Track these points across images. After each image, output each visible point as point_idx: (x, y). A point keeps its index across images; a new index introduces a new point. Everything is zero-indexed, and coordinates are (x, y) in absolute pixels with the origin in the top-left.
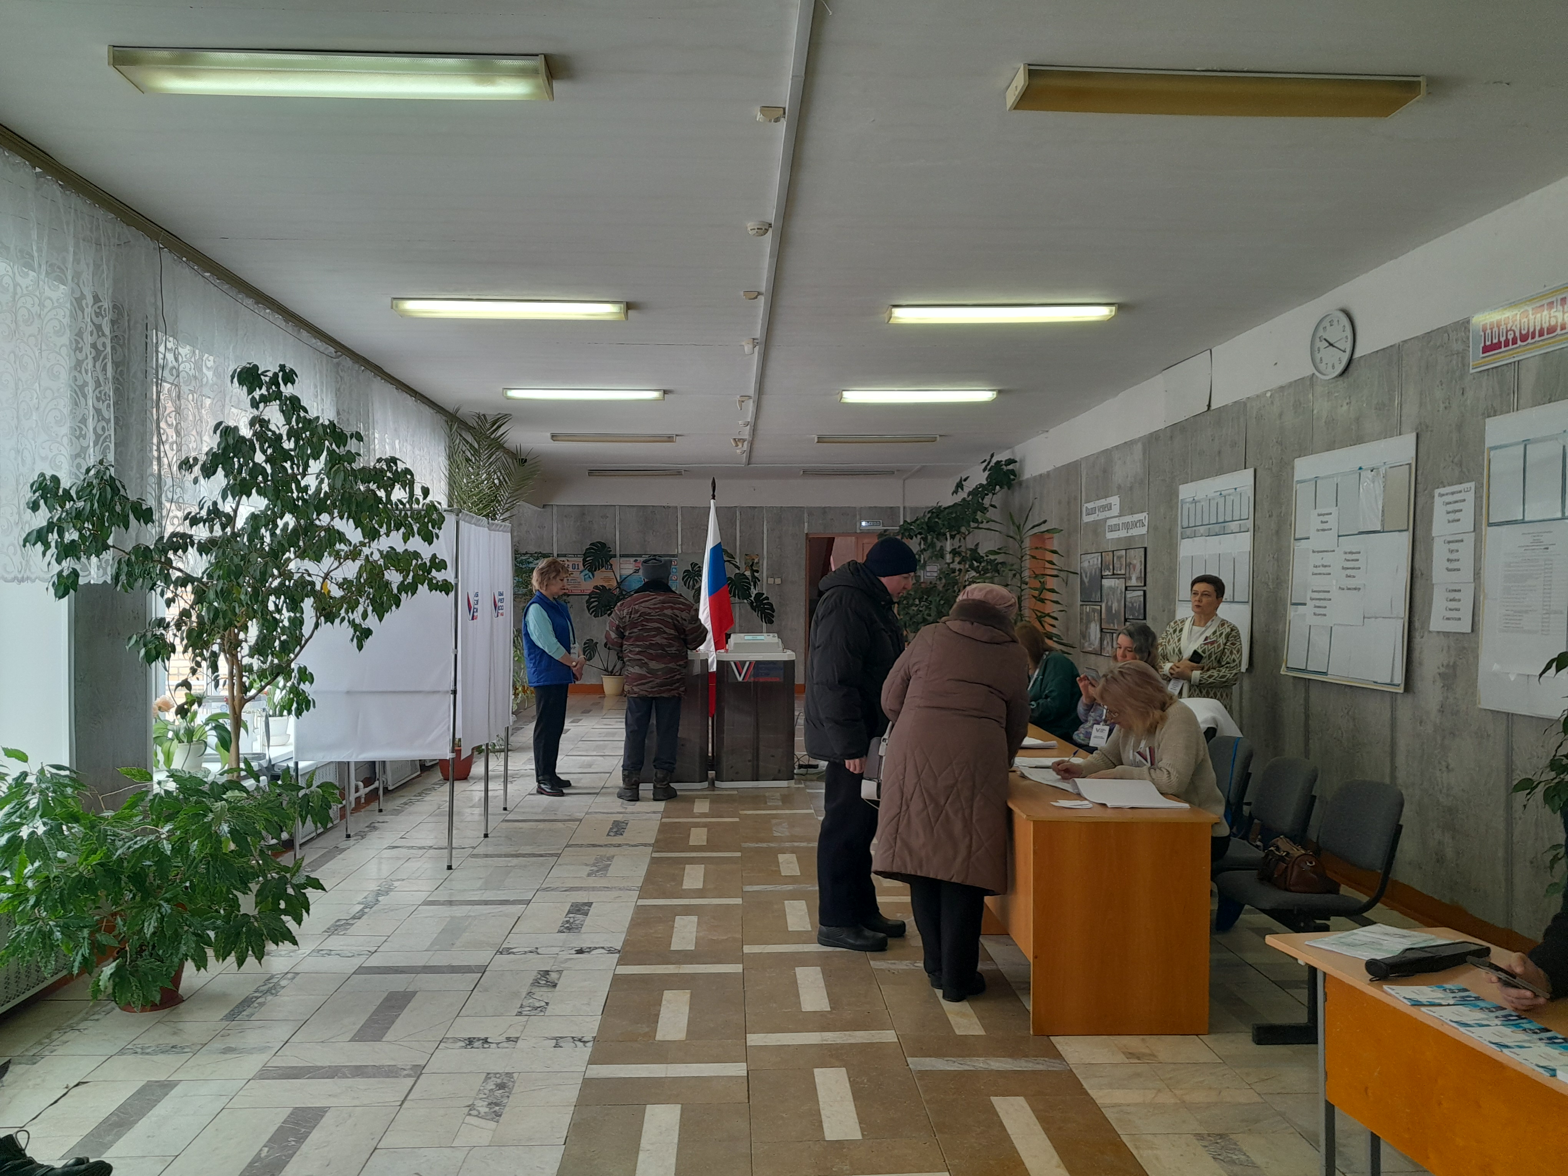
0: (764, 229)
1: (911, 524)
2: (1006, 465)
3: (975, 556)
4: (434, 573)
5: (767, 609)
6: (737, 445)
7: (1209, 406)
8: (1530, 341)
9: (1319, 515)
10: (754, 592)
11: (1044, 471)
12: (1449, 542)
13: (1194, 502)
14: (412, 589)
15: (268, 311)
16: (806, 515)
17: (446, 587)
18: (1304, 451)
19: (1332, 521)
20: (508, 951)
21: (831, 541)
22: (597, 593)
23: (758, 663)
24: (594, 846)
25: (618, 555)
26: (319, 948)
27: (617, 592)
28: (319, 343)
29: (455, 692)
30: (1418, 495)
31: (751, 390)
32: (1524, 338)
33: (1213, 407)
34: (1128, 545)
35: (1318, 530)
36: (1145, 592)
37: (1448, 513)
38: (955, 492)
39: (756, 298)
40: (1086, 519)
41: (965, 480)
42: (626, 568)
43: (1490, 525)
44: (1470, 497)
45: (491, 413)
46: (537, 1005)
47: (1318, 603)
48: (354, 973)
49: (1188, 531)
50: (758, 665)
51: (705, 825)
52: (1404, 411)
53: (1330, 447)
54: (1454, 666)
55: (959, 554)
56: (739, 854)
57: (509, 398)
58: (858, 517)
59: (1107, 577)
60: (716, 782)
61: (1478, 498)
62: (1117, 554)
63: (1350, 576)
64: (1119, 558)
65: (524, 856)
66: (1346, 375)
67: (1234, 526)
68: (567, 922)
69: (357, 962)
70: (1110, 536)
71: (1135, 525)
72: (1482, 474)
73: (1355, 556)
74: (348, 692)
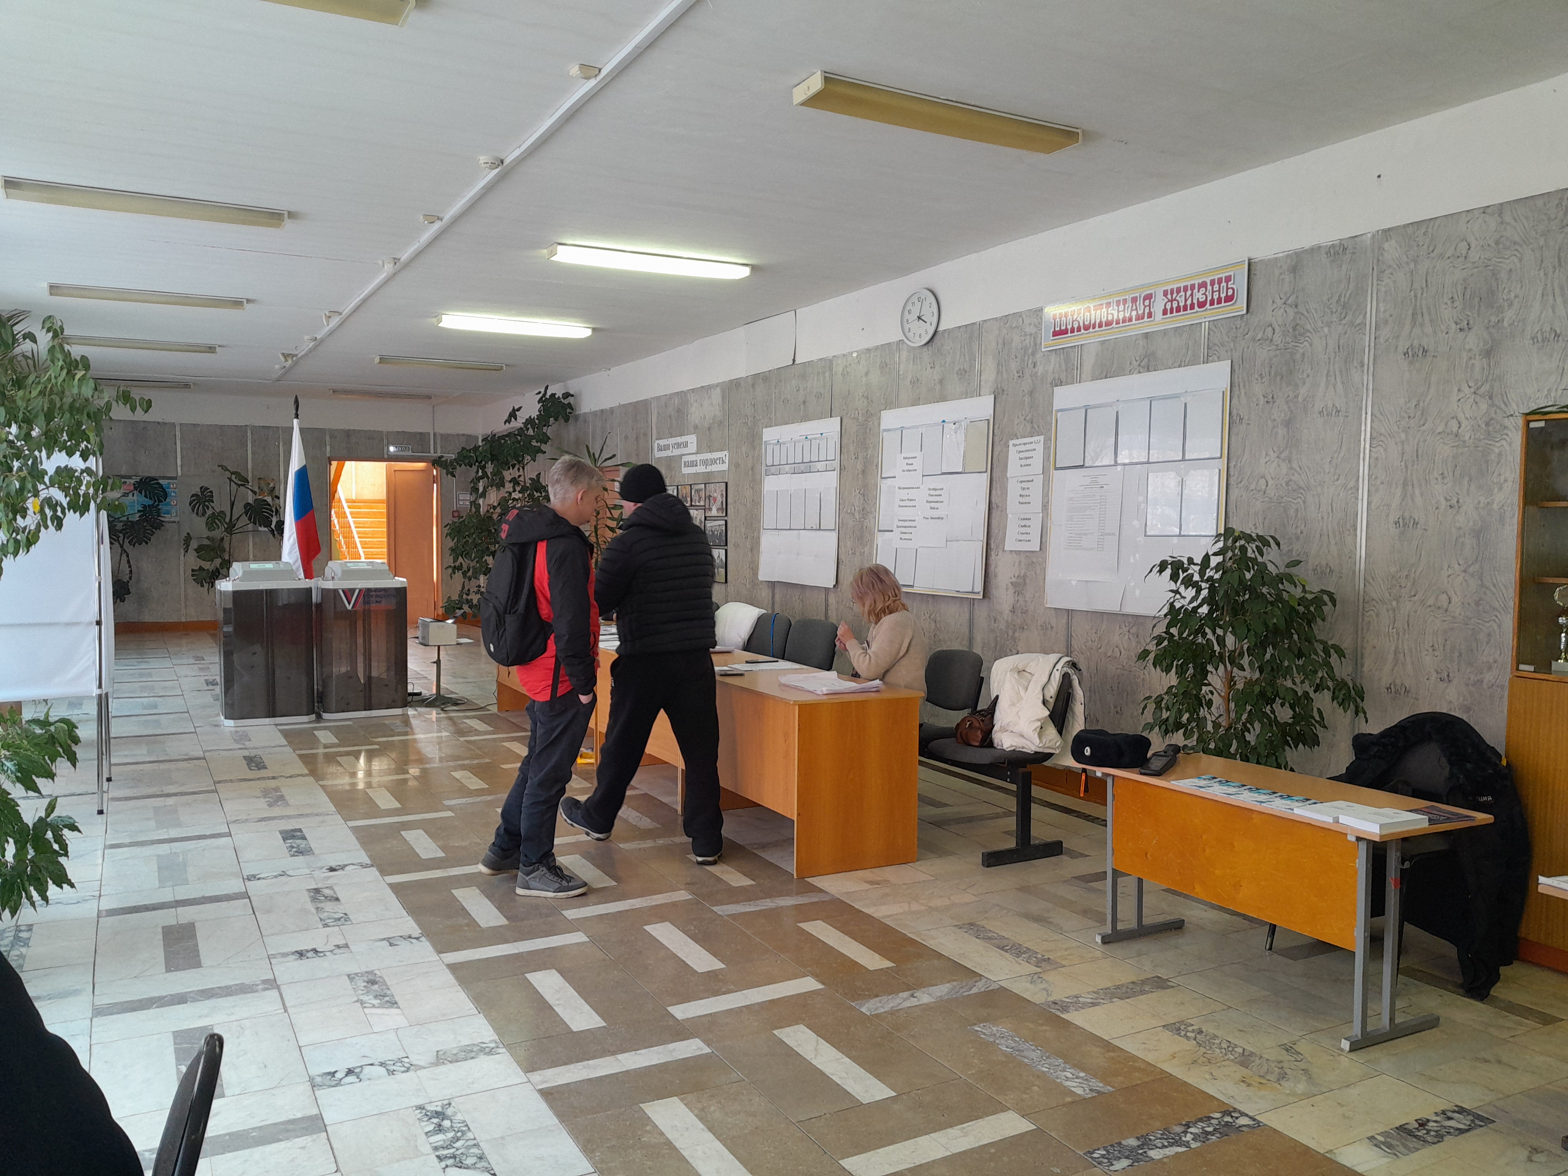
0: (496, 164)
1: (469, 451)
2: (563, 398)
3: (536, 485)
7: (793, 361)
8: (1091, 330)
9: (904, 458)
11: (606, 406)
12: (1021, 482)
13: (780, 443)
16: (328, 438)
23: (369, 590)
24: (244, 780)
29: (100, 623)
30: (995, 444)
31: (348, 308)
32: (1087, 328)
33: (797, 362)
34: (707, 480)
35: (904, 471)
36: (726, 521)
38: (508, 421)
39: (434, 222)
40: (659, 454)
41: (518, 410)
43: (1056, 469)
44: (1040, 447)
46: (336, 916)
47: (904, 530)
48: (99, 917)
49: (773, 469)
50: (367, 594)
51: (347, 754)
52: (983, 376)
54: (1025, 577)
55: (519, 483)
56: (409, 776)
58: (385, 441)
60: (325, 714)
61: (1047, 448)
62: (695, 487)
63: (934, 508)
64: (698, 491)
66: (931, 344)
67: (820, 466)
68: (291, 847)
70: (686, 471)
71: (713, 462)
72: (1050, 429)
73: (937, 492)
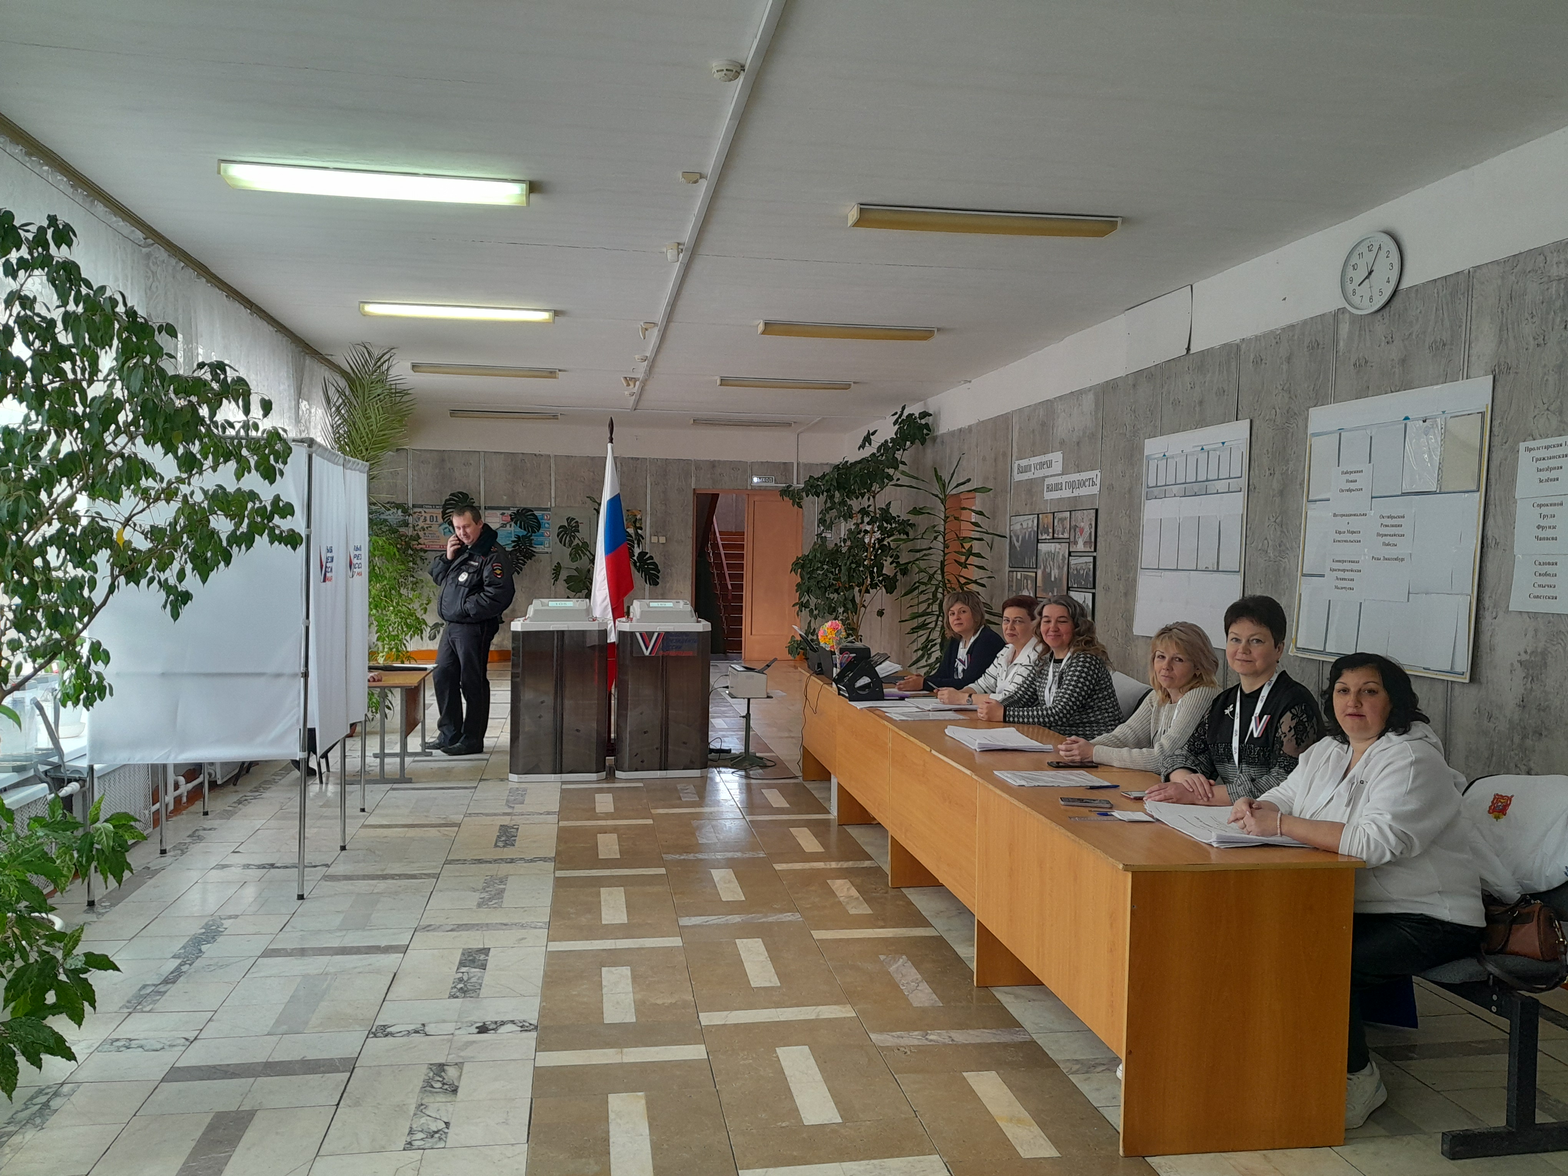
0: (735, 70)
2: (921, 418)
3: (886, 515)
4: (277, 520)
5: (653, 569)
6: (628, 385)
7: (1188, 349)
10: (637, 551)
11: (964, 425)
12: (1540, 506)
14: (247, 540)
15: (46, 168)
16: (694, 468)
17: (292, 540)
18: (1322, 399)
19: (1364, 480)
20: (384, 1031)
21: (715, 497)
23: (668, 633)
24: (480, 861)
25: (483, 507)
26: (115, 1036)
28: (122, 223)
29: (306, 675)
30: (1494, 449)
31: (659, 316)
33: (1192, 352)
34: (1074, 506)
35: (1342, 491)
36: (1095, 558)
37: (1540, 470)
38: (862, 446)
39: (696, 182)
40: (1018, 477)
41: (873, 434)
47: (1341, 575)
48: (163, 1080)
50: (667, 637)
51: (614, 829)
53: (1361, 393)
55: (867, 514)
56: (662, 871)
57: (365, 315)
58: (749, 471)
59: (1045, 541)
60: (617, 772)
62: (1058, 516)
63: (1388, 545)
64: (1062, 520)
65: (393, 877)
66: (1387, 309)
67: (1221, 486)
68: (461, 980)
69: (168, 1059)
70: (1048, 496)
71: (1081, 484)
73: (1394, 522)
74: (163, 674)
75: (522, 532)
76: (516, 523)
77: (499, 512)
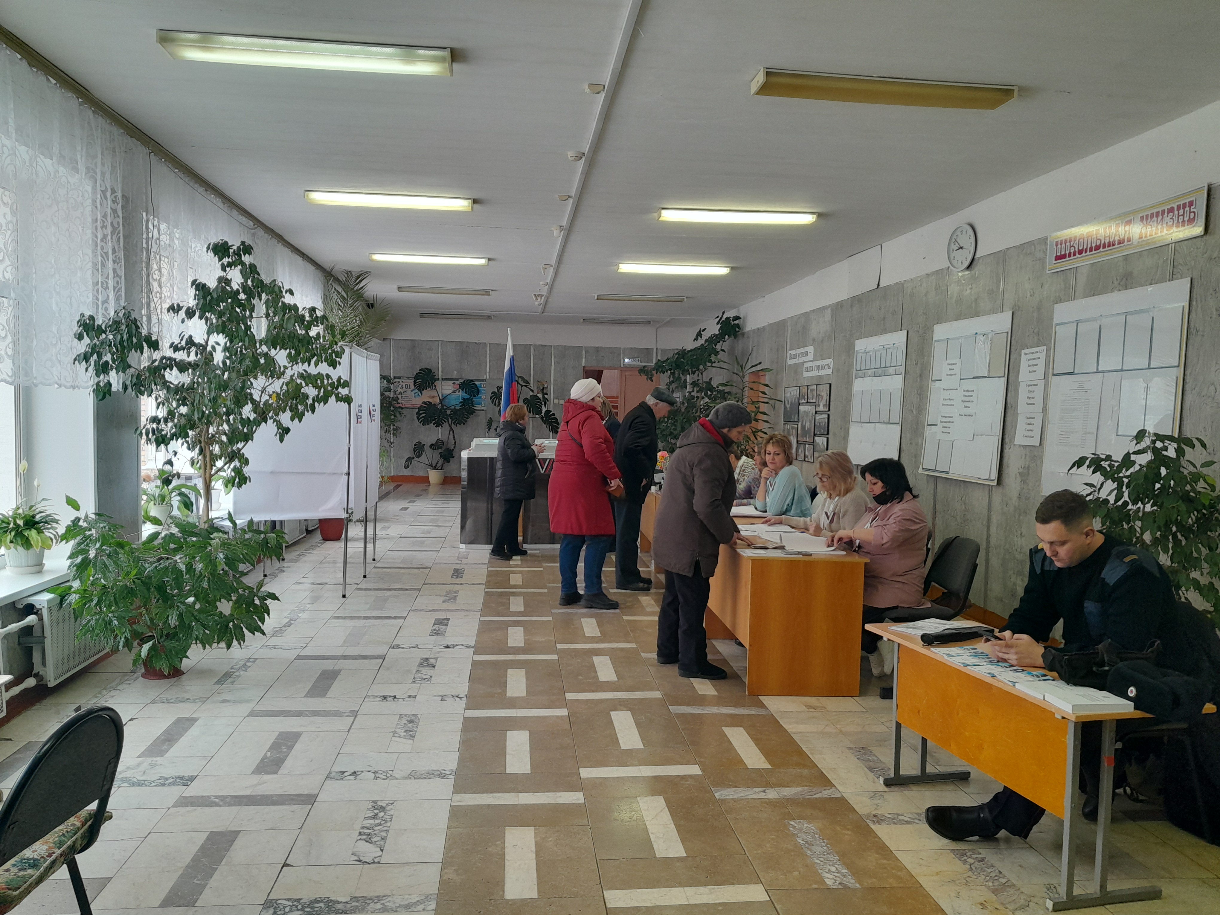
0: (578, 158)
1: (664, 362)
2: (733, 321)
3: (709, 386)
5: (554, 422)
6: (537, 299)
7: (878, 285)
8: (1084, 254)
9: (949, 364)
10: (544, 409)
11: (760, 326)
12: (1029, 386)
13: (866, 352)
14: (325, 399)
16: (584, 352)
18: (940, 320)
19: (957, 369)
20: (398, 646)
21: (600, 372)
22: (425, 407)
24: (443, 584)
25: (440, 379)
26: (267, 644)
27: (440, 406)
29: (348, 474)
30: (1012, 353)
31: (553, 262)
32: (1080, 252)
33: (881, 286)
34: (818, 382)
35: (947, 375)
36: (829, 415)
37: (1029, 366)
38: (696, 339)
39: (567, 200)
40: (790, 362)
41: (704, 330)
42: (446, 389)
43: (1054, 375)
44: (1043, 356)
45: (356, 270)
46: (425, 677)
47: (945, 425)
48: (295, 659)
49: (860, 373)
51: (520, 572)
52: (1005, 296)
53: (958, 317)
54: (1029, 468)
55: (697, 385)
56: (546, 591)
57: (373, 261)
58: (622, 355)
59: (803, 404)
61: (1048, 356)
62: (810, 387)
63: (966, 407)
64: (812, 390)
65: (395, 589)
66: (969, 268)
67: (891, 370)
68: (435, 630)
69: (293, 654)
70: (806, 374)
71: (824, 367)
72: (1051, 341)
73: (970, 393)
74: (272, 473)
75: (467, 396)
76: (463, 390)
77: (452, 382)
